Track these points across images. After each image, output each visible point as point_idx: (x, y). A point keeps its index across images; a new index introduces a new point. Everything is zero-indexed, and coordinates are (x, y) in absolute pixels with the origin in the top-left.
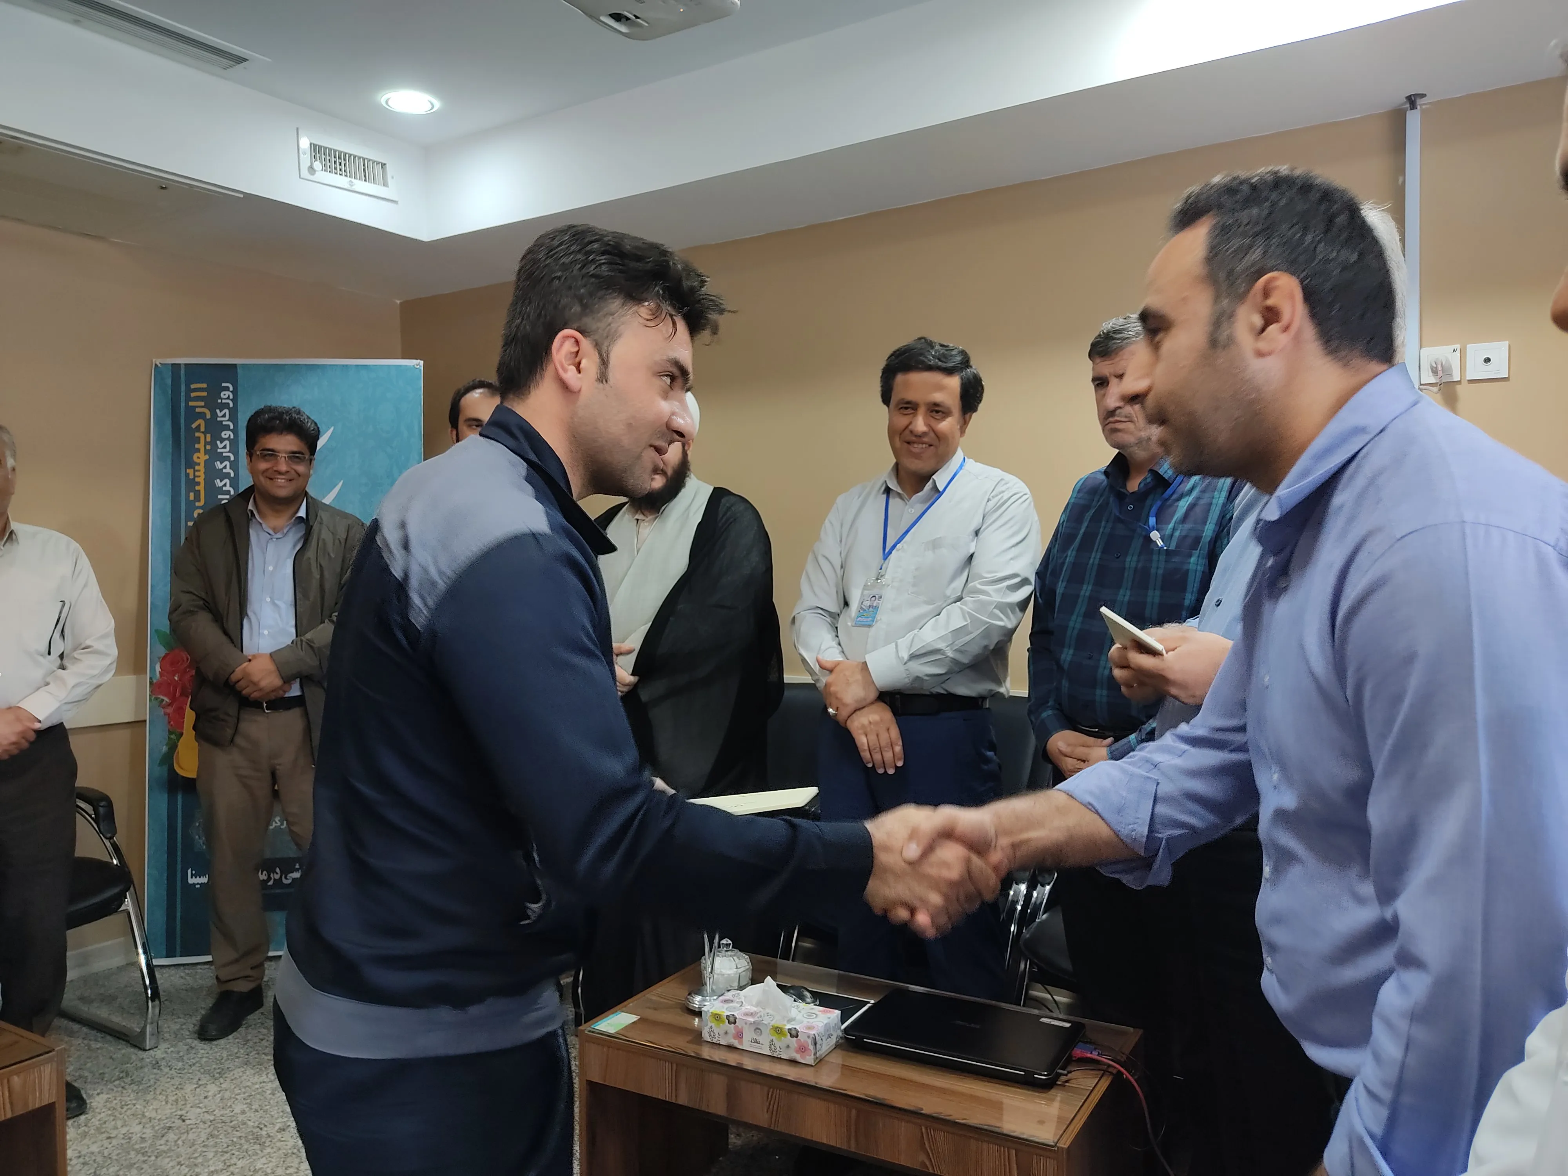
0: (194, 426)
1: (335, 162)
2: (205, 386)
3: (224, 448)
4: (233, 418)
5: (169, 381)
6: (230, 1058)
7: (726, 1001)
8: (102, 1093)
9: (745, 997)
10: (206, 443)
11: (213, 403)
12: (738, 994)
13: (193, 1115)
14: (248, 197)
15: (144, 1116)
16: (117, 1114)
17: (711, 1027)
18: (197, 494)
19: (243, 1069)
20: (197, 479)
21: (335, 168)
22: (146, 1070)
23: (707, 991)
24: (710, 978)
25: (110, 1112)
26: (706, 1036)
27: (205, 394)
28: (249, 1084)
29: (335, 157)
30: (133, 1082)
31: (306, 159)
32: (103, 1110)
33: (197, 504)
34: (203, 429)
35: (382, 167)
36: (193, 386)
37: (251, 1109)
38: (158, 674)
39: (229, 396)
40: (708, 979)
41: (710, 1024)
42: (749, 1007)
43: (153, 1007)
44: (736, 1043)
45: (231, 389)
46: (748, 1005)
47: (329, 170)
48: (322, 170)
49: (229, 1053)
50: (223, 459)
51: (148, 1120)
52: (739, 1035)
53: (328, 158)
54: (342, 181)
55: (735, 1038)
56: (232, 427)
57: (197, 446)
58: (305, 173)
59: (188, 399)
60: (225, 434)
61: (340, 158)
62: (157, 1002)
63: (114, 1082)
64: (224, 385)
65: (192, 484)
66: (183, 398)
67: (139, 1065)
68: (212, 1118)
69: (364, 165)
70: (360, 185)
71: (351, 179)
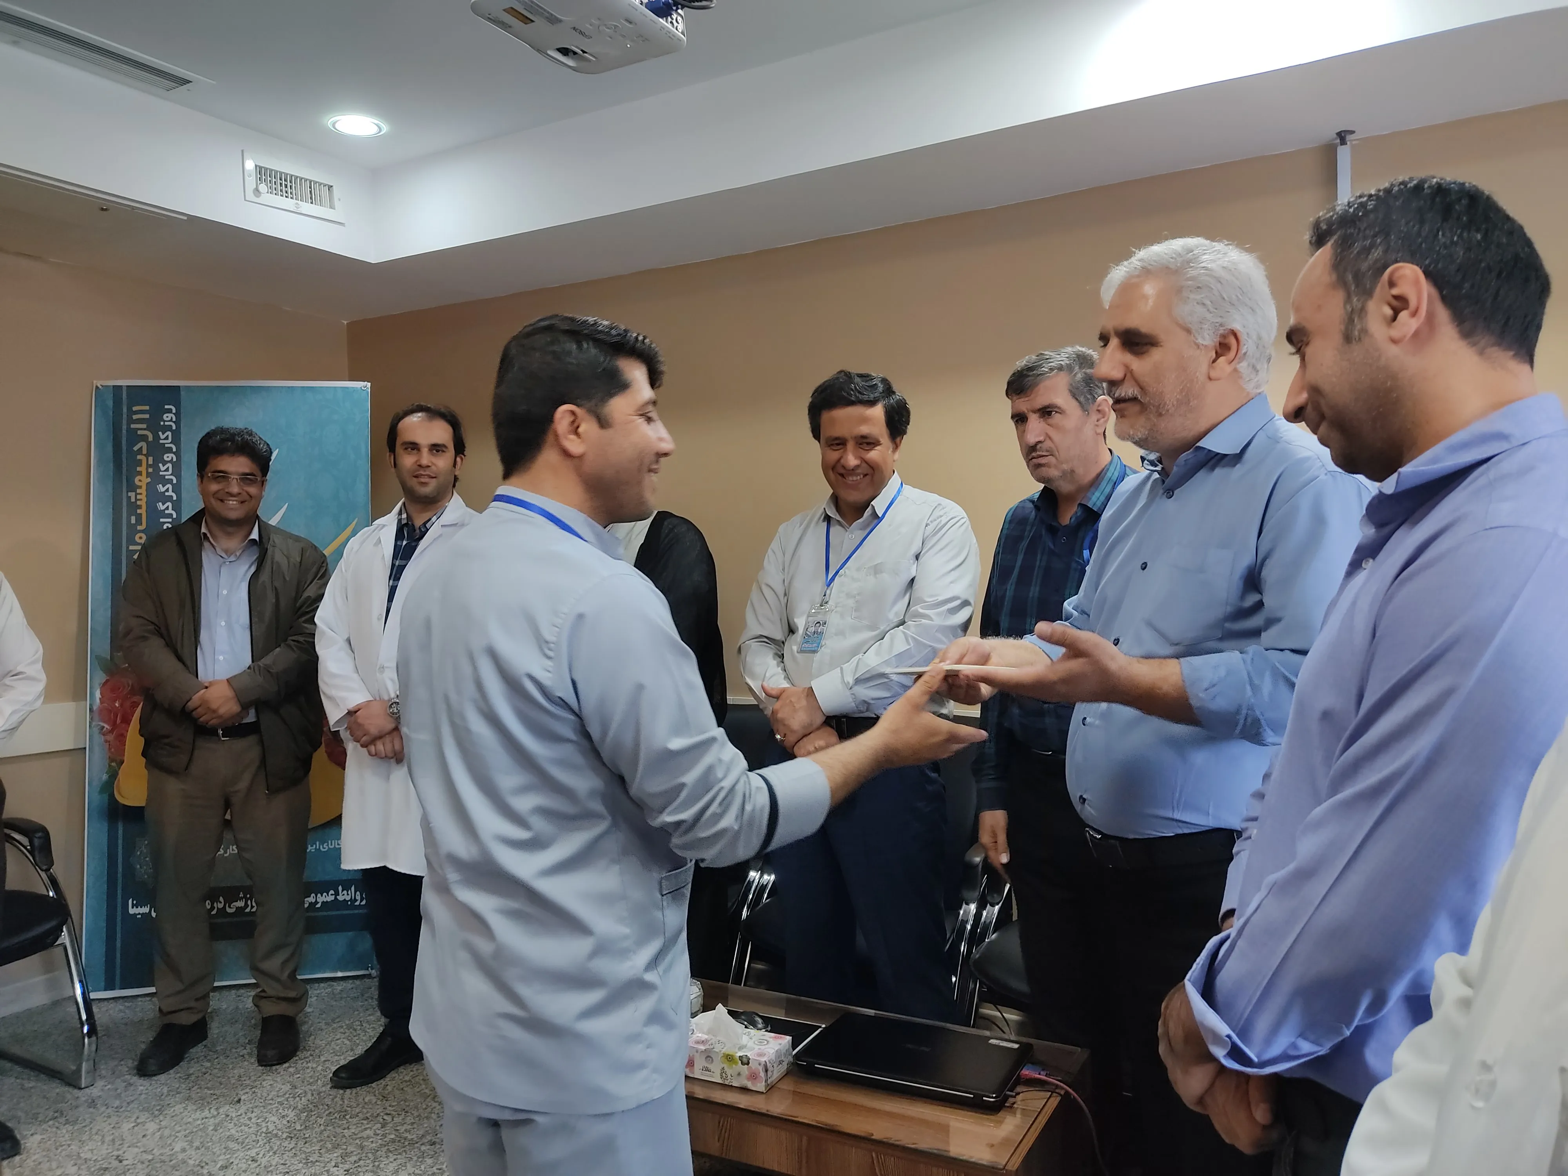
0: (135, 448)
1: (281, 184)
2: (147, 408)
3: (167, 471)
4: (176, 440)
5: (110, 403)
6: (171, 1093)
8: (36, 1133)
10: (148, 466)
11: (155, 425)
13: (130, 1156)
14: (193, 219)
15: (79, 1157)
16: (51, 1155)
18: (139, 518)
19: (184, 1105)
20: (139, 503)
21: (281, 191)
22: (81, 1109)
25: (44, 1153)
27: (147, 416)
28: (190, 1120)
29: (281, 180)
30: (67, 1122)
31: (251, 181)
32: (37, 1151)
33: (139, 528)
34: (145, 452)
35: (329, 190)
36: (135, 409)
37: (192, 1147)
38: (98, 701)
39: (172, 418)
42: (700, 1035)
43: (90, 1044)
45: (174, 411)
46: (702, 1032)
47: (274, 192)
48: (268, 193)
49: (170, 1089)
50: (165, 482)
51: (84, 1161)
53: (274, 180)
54: (289, 203)
56: (174, 450)
57: (138, 469)
58: (250, 195)
59: (131, 421)
60: (168, 457)
61: (285, 180)
62: (94, 1038)
63: (48, 1121)
64: (166, 407)
65: (133, 507)
66: (124, 422)
67: (74, 1104)
68: (150, 1157)
69: (310, 187)
70: (306, 207)
71: (297, 201)
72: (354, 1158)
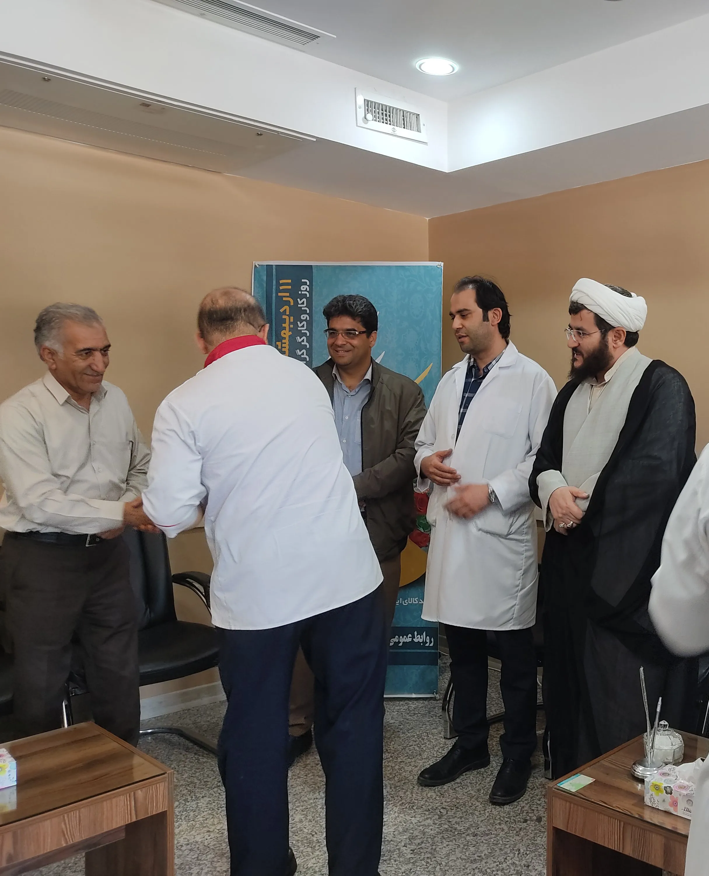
0: (281, 311)
1: (382, 114)
2: (290, 281)
3: (302, 327)
4: (310, 305)
5: (264, 278)
7: (664, 774)
9: (679, 772)
10: (290, 323)
11: (295, 294)
12: (674, 768)
14: (320, 140)
17: (652, 795)
21: (383, 119)
23: (648, 762)
24: (650, 753)
26: (647, 801)
27: (290, 287)
29: (383, 110)
31: (361, 112)
34: (288, 313)
35: (417, 118)
36: (281, 282)
39: (306, 288)
40: (649, 753)
41: (651, 792)
42: (682, 781)
44: (672, 810)
45: (308, 284)
46: (682, 779)
47: (378, 120)
48: (373, 120)
52: (675, 804)
53: (377, 111)
54: (387, 129)
55: (671, 806)
56: (308, 312)
57: (284, 325)
58: (361, 122)
59: (278, 291)
60: (304, 317)
61: (386, 111)
64: (303, 280)
66: (274, 291)
69: (403, 116)
70: (400, 131)
71: (394, 127)
72: (419, 841)
